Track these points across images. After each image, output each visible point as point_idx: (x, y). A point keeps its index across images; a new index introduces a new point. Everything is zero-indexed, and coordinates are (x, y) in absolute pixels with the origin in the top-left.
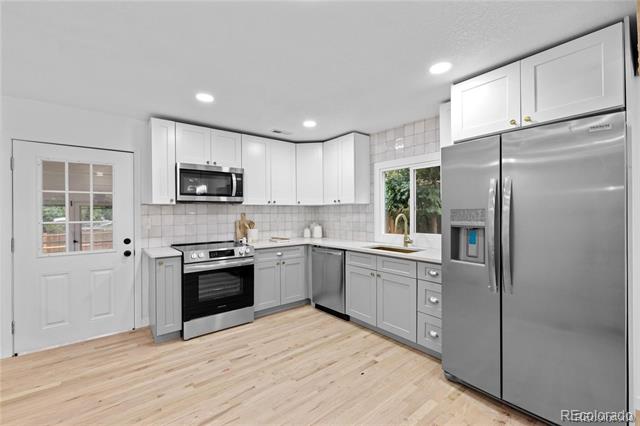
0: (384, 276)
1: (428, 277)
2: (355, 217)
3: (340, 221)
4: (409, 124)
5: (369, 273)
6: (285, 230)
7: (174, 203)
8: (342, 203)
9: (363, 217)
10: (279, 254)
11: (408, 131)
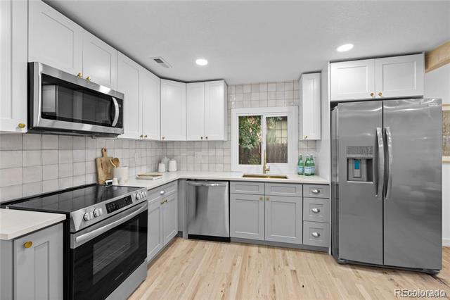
0: (271, 198)
1: (311, 195)
2: (212, 152)
3: (194, 155)
4: (263, 83)
5: (258, 198)
6: (141, 166)
7: (25, 130)
8: (209, 139)
9: (219, 152)
10: (162, 192)
11: (263, 88)
